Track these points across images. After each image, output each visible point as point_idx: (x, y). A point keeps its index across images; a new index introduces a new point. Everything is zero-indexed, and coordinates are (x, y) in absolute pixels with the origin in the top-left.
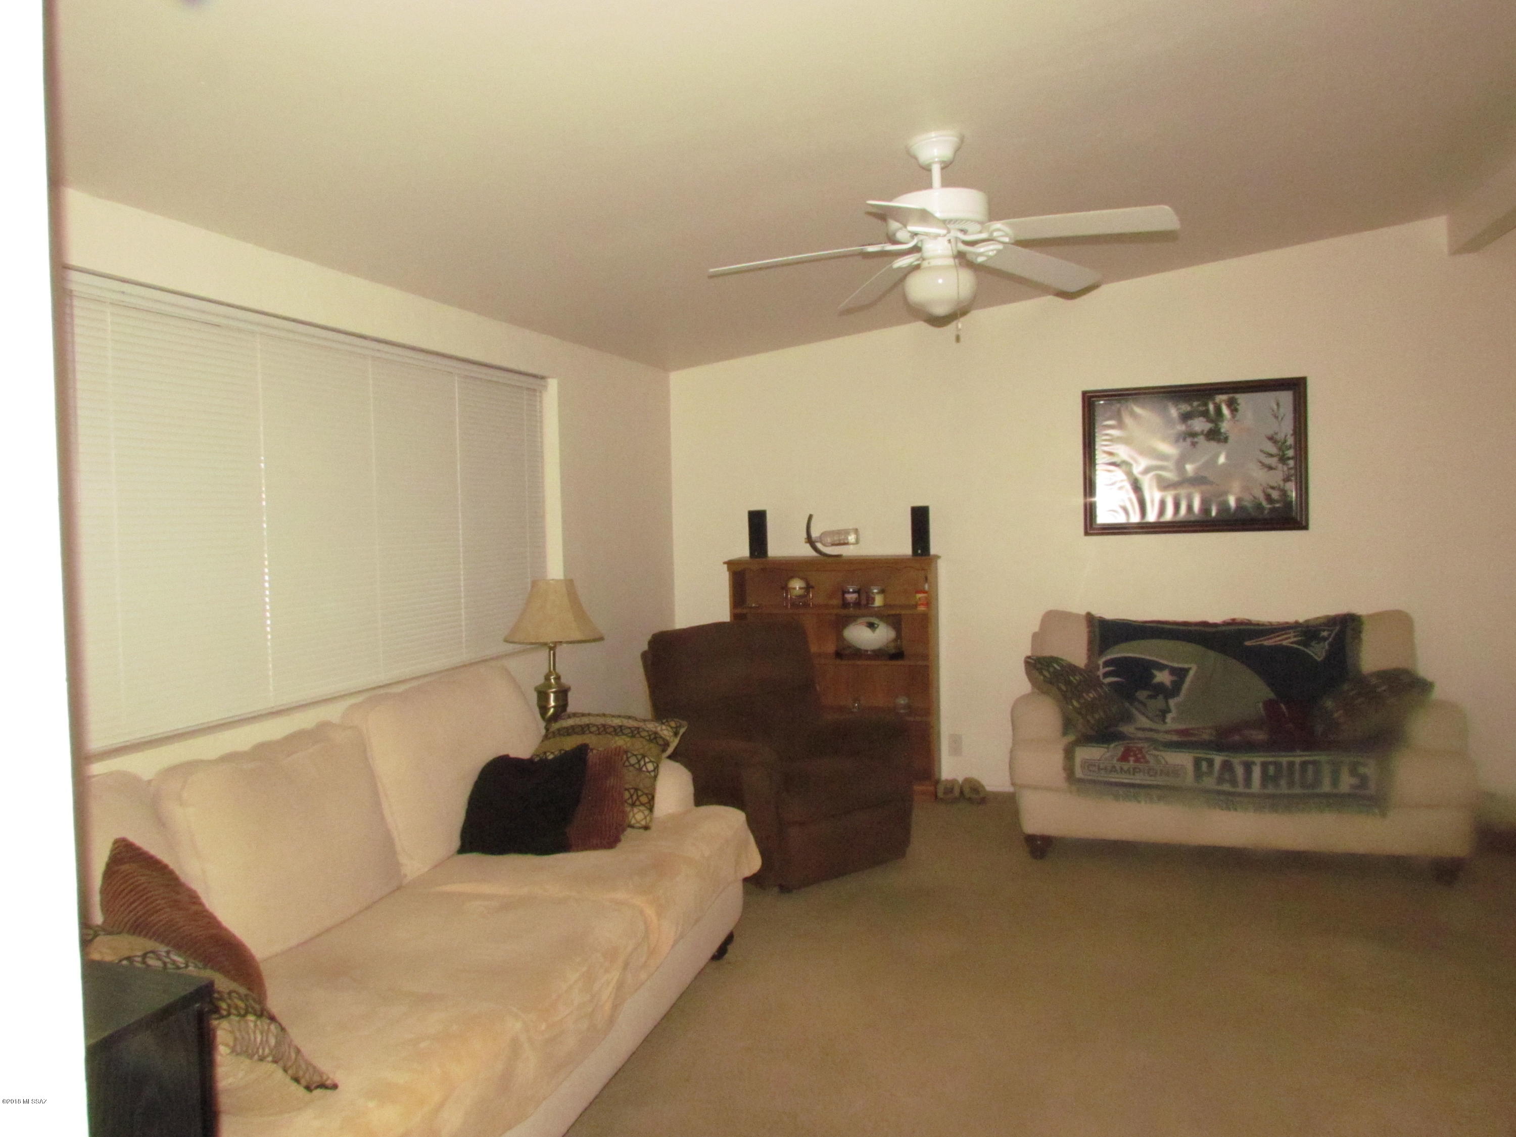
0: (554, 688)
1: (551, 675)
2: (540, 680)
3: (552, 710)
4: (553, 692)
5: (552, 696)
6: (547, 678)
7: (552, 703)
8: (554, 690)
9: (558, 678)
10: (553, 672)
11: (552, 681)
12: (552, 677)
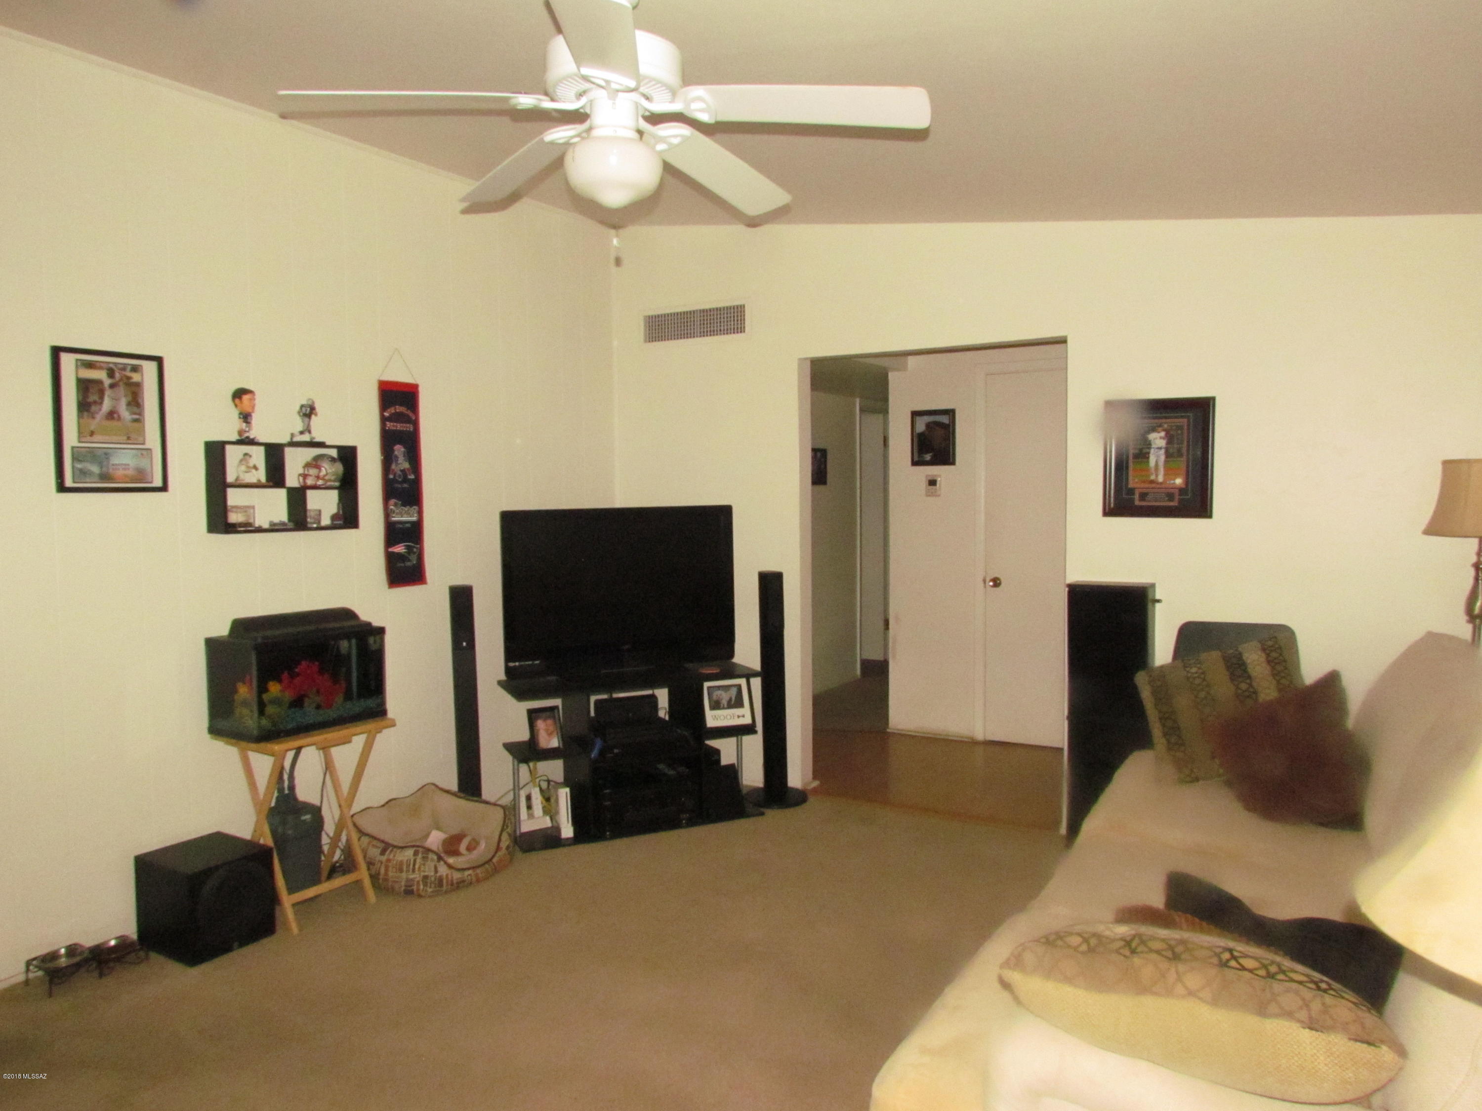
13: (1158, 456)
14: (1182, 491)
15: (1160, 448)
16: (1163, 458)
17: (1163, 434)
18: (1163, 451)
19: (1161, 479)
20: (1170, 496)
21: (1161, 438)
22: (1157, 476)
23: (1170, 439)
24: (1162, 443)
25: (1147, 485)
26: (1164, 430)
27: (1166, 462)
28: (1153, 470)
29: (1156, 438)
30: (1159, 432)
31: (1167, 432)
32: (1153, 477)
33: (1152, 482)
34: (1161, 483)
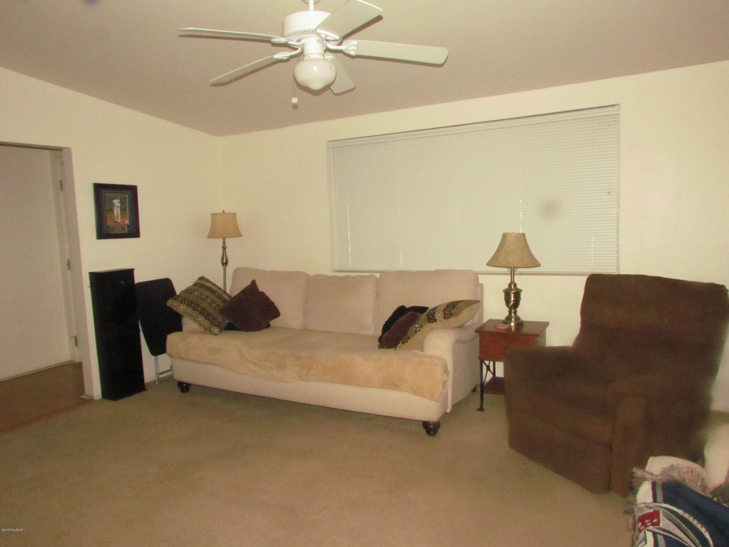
0: (513, 291)
1: (512, 284)
2: (506, 287)
3: (512, 302)
4: (513, 293)
5: (512, 295)
6: (510, 285)
7: (513, 299)
8: (513, 292)
9: (515, 285)
10: (513, 283)
11: (513, 287)
12: (512, 285)
13: (117, 211)
14: (128, 226)
15: (118, 207)
16: (119, 211)
17: (119, 200)
18: (119, 208)
19: (119, 221)
20: (124, 229)
21: (118, 202)
22: (118, 219)
23: (122, 203)
24: (119, 205)
25: (114, 224)
26: (119, 199)
27: (121, 213)
28: (116, 217)
29: (116, 202)
30: (117, 200)
31: (120, 199)
32: (116, 220)
33: (116, 222)
34: (120, 223)
